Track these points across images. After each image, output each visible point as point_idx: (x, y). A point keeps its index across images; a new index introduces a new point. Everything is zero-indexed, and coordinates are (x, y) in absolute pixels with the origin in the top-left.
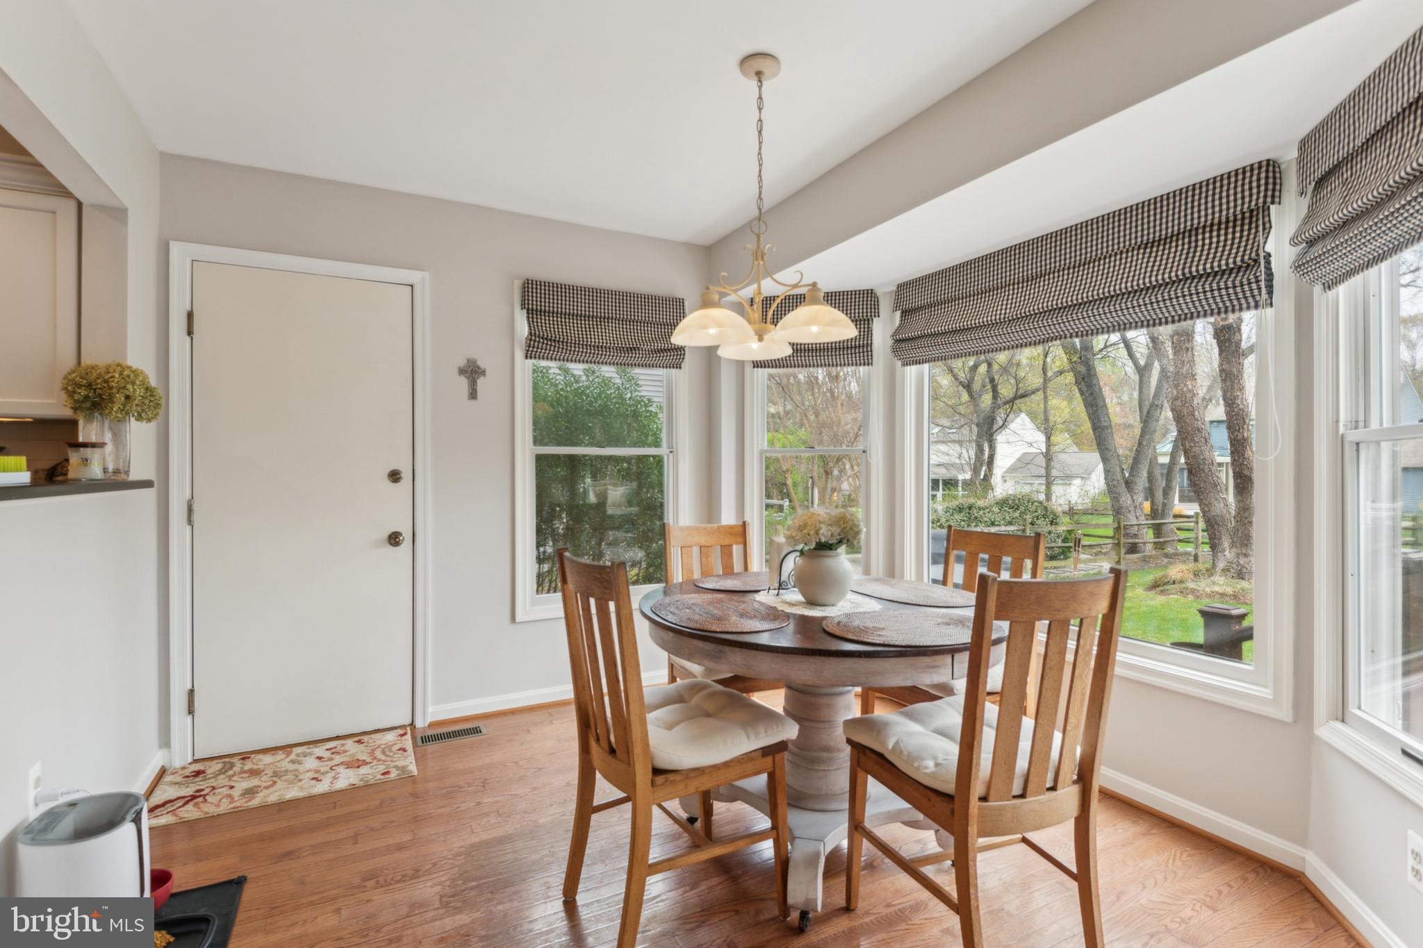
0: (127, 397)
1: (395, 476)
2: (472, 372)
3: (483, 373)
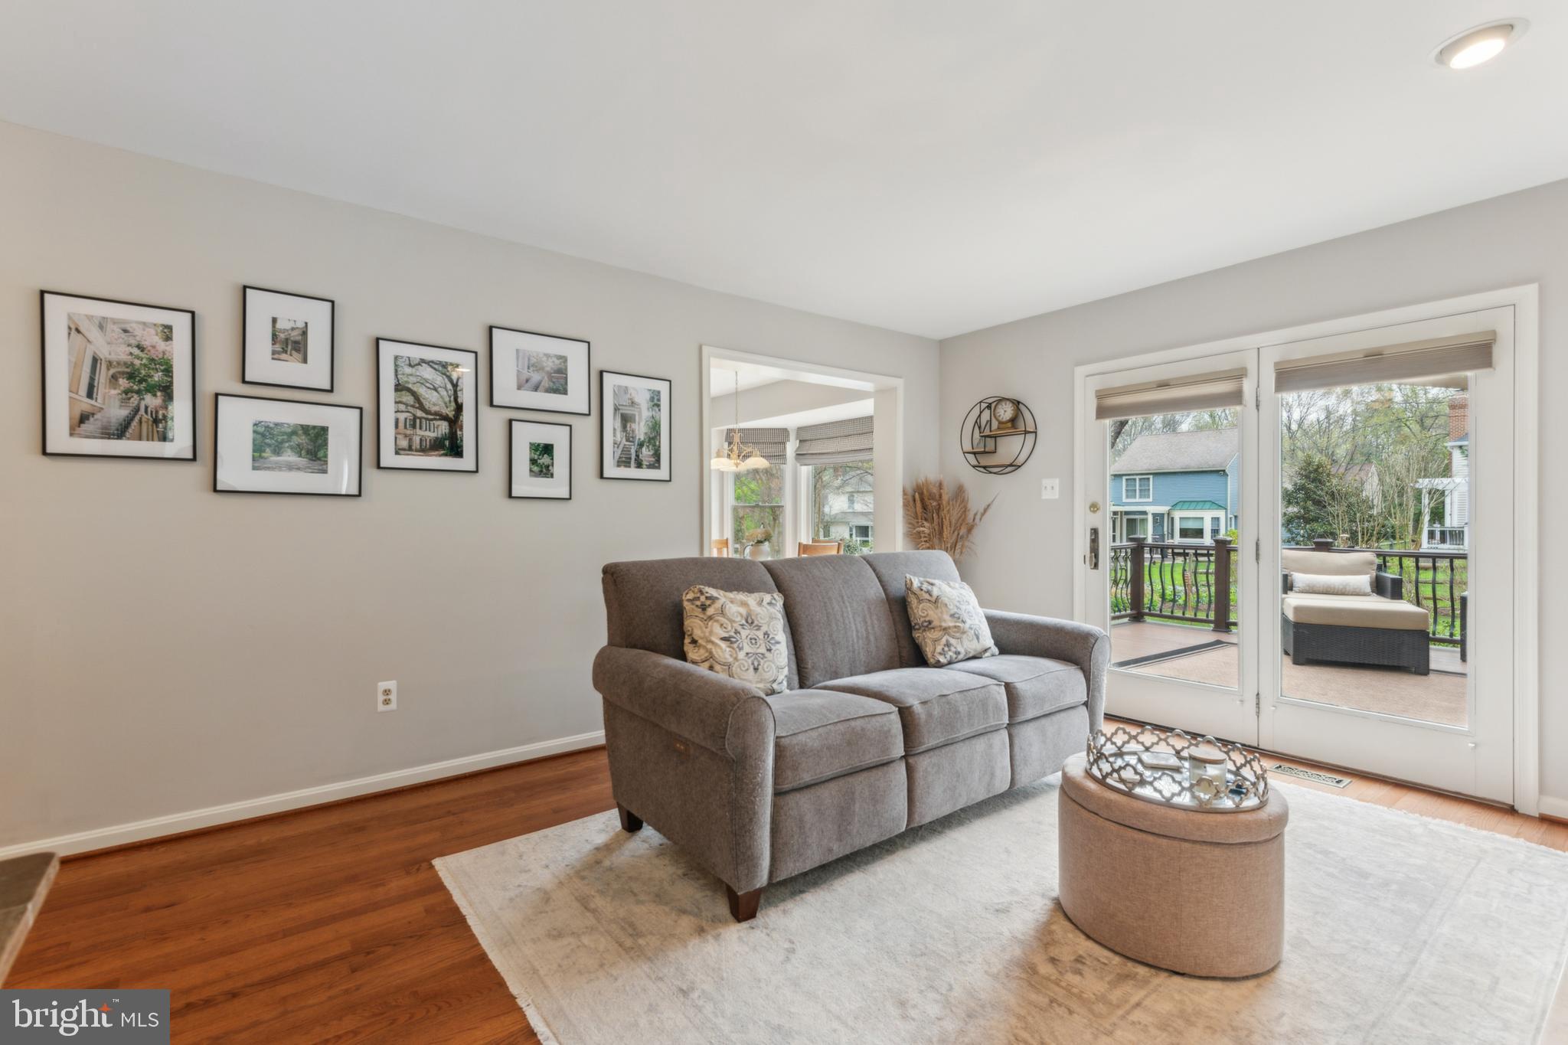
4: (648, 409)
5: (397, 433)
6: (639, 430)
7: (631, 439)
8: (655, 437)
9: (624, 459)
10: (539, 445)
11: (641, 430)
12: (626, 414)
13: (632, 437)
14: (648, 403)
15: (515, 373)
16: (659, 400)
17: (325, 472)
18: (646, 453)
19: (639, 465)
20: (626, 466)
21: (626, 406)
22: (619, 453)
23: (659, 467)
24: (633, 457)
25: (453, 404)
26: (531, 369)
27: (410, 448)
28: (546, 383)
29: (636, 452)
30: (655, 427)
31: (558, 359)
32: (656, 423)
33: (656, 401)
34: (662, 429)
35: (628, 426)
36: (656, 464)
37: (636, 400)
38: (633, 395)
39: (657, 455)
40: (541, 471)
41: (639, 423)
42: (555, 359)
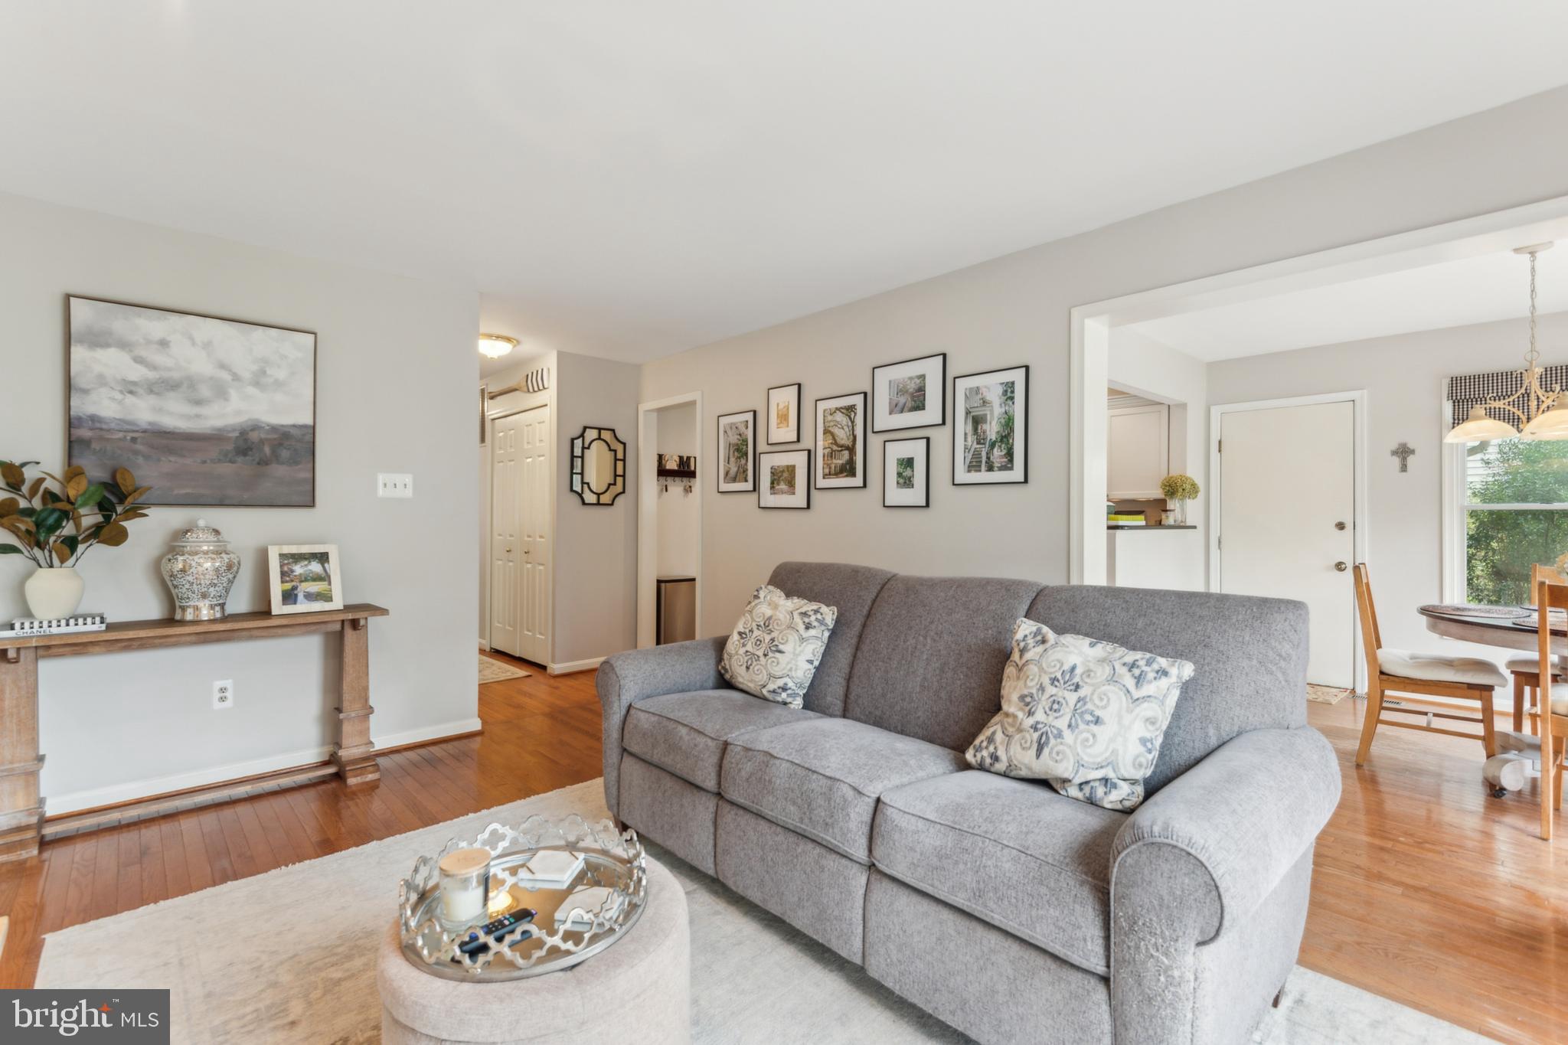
0: (1183, 490)
1: (1341, 526)
2: (1403, 452)
3: (1413, 452)
4: (1001, 405)
5: (824, 464)
6: (990, 431)
7: (982, 441)
8: (1009, 434)
9: (974, 464)
10: (903, 459)
11: (992, 430)
12: (977, 416)
13: (984, 439)
14: (1000, 398)
15: (888, 401)
16: (1013, 392)
17: (794, 494)
18: (998, 453)
19: (990, 469)
20: (976, 471)
21: (977, 407)
22: (970, 457)
23: (1011, 469)
24: (984, 459)
25: (852, 436)
26: (900, 394)
27: (830, 474)
28: (909, 404)
29: (987, 454)
30: (1008, 424)
31: (919, 379)
32: (1009, 419)
33: (1009, 394)
34: (1015, 425)
35: (980, 427)
36: (1008, 465)
37: (988, 398)
38: (984, 394)
39: (1010, 454)
40: (905, 483)
41: (990, 423)
42: (916, 380)
